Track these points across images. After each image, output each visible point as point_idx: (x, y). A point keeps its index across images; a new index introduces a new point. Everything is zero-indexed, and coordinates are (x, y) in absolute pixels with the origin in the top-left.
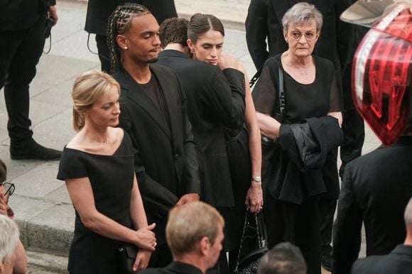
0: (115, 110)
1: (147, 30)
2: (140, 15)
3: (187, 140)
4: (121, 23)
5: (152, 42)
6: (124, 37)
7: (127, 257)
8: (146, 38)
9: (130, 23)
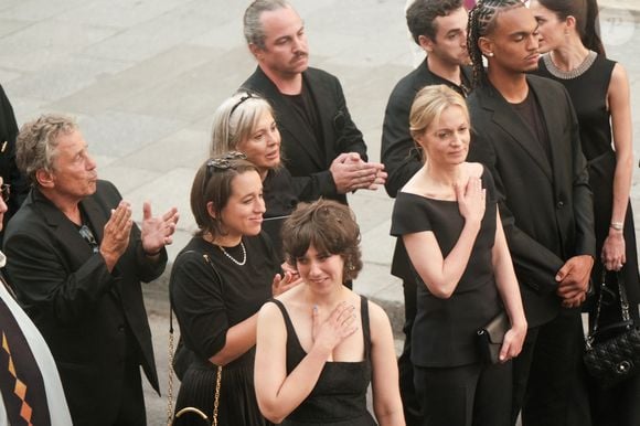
0: (455, 141)
1: (520, 30)
2: (509, 9)
3: (578, 182)
4: (483, 20)
5: (527, 46)
6: (487, 40)
7: (491, 342)
8: (518, 41)
9: (495, 22)
